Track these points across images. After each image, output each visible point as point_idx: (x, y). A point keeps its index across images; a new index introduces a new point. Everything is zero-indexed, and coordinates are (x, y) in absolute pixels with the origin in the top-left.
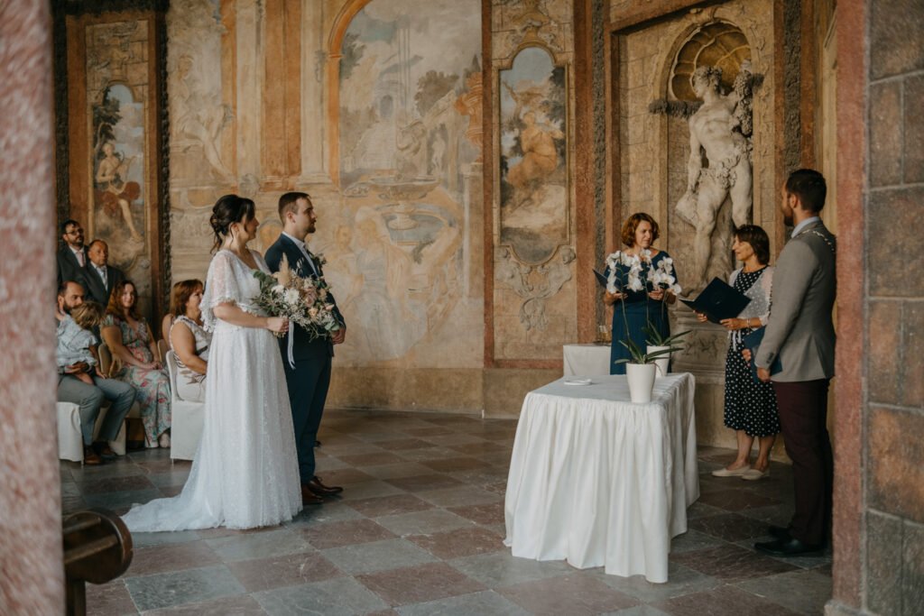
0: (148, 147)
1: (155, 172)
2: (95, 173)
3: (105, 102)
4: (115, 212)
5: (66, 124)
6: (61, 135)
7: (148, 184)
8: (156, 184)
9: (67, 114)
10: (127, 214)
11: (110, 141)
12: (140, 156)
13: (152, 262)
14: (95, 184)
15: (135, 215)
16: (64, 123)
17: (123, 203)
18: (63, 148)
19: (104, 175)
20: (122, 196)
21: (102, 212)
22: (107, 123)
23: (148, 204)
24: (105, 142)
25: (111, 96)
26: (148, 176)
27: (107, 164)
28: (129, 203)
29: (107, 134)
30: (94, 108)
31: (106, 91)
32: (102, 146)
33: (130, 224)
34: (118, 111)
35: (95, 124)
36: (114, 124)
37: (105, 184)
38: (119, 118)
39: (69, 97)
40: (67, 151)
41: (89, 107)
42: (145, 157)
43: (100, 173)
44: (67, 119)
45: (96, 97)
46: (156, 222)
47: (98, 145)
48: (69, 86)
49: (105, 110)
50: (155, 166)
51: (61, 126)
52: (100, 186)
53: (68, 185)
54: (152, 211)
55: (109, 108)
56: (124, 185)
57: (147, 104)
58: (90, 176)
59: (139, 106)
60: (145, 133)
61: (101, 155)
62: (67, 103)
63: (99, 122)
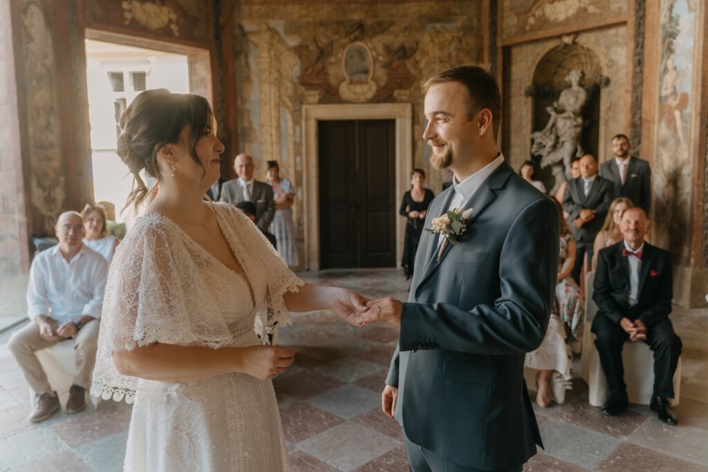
0: (696, 56)
1: (700, 80)
2: (660, 88)
3: (671, 18)
4: (671, 123)
5: (642, 47)
6: (637, 58)
7: (694, 92)
8: (700, 91)
9: (644, 38)
10: (679, 123)
11: (672, 56)
12: (690, 66)
13: (692, 171)
14: (661, 98)
15: (684, 125)
16: (640, 47)
17: (677, 113)
18: (638, 69)
19: (666, 89)
20: (677, 107)
21: (663, 124)
22: (671, 39)
23: (693, 114)
24: (668, 57)
25: (675, 11)
26: (695, 84)
27: (669, 78)
28: (681, 112)
29: (670, 50)
30: (664, 27)
31: (671, 8)
32: (666, 62)
33: (680, 134)
34: (678, 25)
35: (664, 42)
36: (675, 38)
37: (666, 97)
38: (679, 31)
39: (647, 22)
40: (642, 72)
41: (660, 27)
42: (694, 66)
43: (664, 87)
44: (643, 43)
45: (665, 16)
46: (698, 130)
47: (664, 62)
48: (647, 12)
49: (671, 27)
50: (700, 74)
51: (638, 50)
52: (663, 100)
53: (641, 102)
54: (696, 120)
55: (673, 24)
56: (679, 97)
57: (698, 11)
58: (657, 90)
59: (693, 15)
60: (695, 43)
61: (666, 70)
62: (644, 28)
63: (666, 39)
